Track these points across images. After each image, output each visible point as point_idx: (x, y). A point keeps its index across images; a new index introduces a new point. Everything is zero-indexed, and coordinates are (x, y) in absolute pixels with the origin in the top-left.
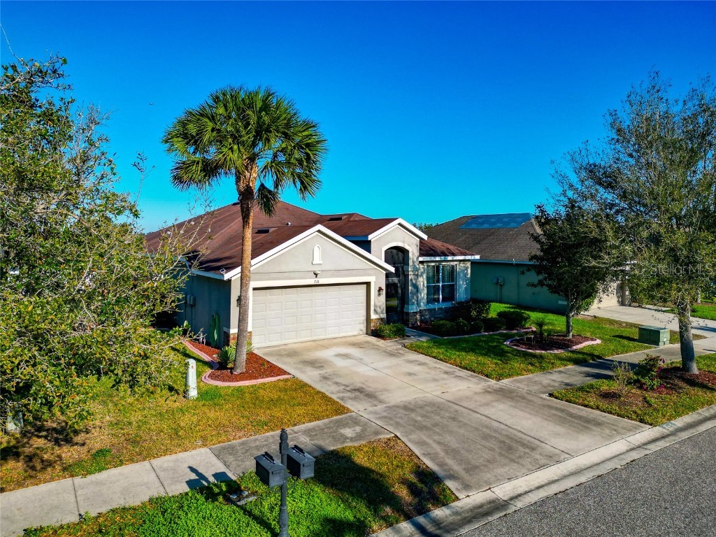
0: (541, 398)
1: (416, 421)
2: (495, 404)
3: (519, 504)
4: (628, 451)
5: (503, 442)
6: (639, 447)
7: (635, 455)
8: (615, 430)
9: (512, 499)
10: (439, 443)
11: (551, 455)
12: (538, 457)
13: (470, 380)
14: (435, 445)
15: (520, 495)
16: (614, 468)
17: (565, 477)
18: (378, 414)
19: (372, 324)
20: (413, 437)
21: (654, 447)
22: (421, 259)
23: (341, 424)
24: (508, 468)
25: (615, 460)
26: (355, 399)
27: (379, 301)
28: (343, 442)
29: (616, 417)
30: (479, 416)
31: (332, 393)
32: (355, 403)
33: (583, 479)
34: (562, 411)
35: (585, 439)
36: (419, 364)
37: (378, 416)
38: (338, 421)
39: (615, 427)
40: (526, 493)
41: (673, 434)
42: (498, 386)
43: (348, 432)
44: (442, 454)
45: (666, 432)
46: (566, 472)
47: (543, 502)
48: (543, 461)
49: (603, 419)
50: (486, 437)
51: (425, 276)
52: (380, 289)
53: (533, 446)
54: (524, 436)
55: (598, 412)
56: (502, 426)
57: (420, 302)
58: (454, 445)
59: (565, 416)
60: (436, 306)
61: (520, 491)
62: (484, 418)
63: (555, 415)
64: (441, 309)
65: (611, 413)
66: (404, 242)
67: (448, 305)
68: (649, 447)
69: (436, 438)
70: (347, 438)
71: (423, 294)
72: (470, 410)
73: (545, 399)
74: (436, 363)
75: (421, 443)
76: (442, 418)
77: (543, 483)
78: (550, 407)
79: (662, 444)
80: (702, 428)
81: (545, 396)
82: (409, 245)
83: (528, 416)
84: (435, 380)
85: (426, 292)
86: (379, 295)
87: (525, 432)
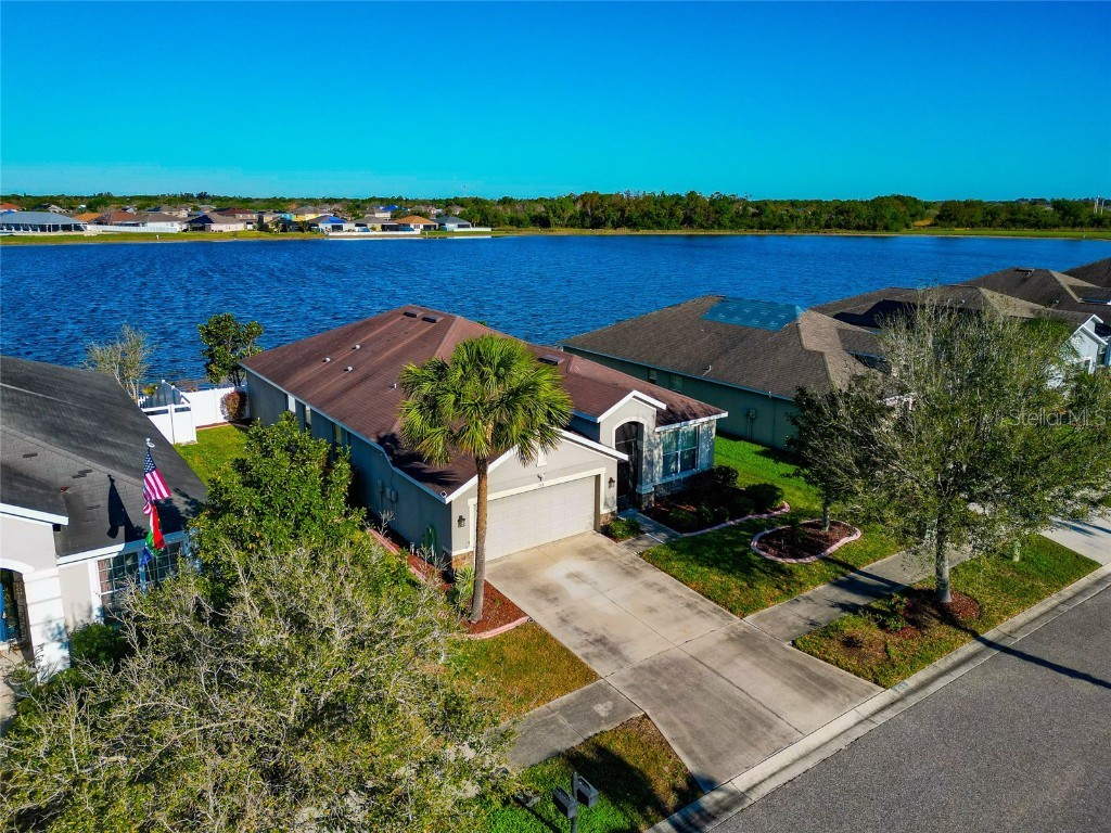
0: (784, 648)
1: (663, 691)
2: (738, 660)
3: (754, 797)
4: (856, 725)
5: (744, 719)
6: (867, 719)
7: (861, 731)
8: (848, 696)
9: (749, 790)
10: (685, 723)
11: (784, 734)
12: (774, 738)
13: (713, 618)
14: (682, 726)
15: (755, 786)
16: (839, 748)
17: (794, 762)
18: (625, 680)
19: (602, 521)
20: (661, 715)
21: (880, 720)
22: (657, 430)
23: (593, 697)
24: (746, 754)
25: (842, 738)
26: (599, 656)
27: (609, 493)
28: (599, 725)
29: (853, 676)
30: (722, 680)
31: (576, 648)
32: (600, 663)
33: (809, 764)
34: (802, 668)
35: (820, 711)
36: (659, 591)
37: (625, 684)
38: (589, 693)
39: (848, 692)
40: (761, 782)
41: (902, 699)
42: (741, 628)
43: (601, 709)
44: (689, 738)
45: (897, 696)
46: (796, 756)
47: (773, 793)
48: (777, 744)
49: (841, 681)
50: (729, 713)
51: (661, 447)
52: (611, 481)
53: (771, 723)
54: (764, 710)
55: (835, 668)
56: (744, 696)
57: (654, 477)
58: (700, 726)
59: (804, 677)
60: (674, 478)
61: (756, 781)
62: (727, 684)
63: (795, 675)
64: (679, 480)
65: (848, 670)
66: (637, 416)
67: (687, 474)
68: (875, 719)
69: (683, 716)
70: (601, 718)
71: (659, 469)
72: (714, 671)
73: (787, 650)
74: (677, 586)
75: (670, 724)
76: (687, 684)
77: (775, 770)
78: (791, 663)
79: (889, 714)
80: (932, 689)
81: (787, 645)
82: (643, 417)
83: (768, 677)
84: (677, 620)
85: (661, 464)
86: (610, 487)
87: (764, 703)
